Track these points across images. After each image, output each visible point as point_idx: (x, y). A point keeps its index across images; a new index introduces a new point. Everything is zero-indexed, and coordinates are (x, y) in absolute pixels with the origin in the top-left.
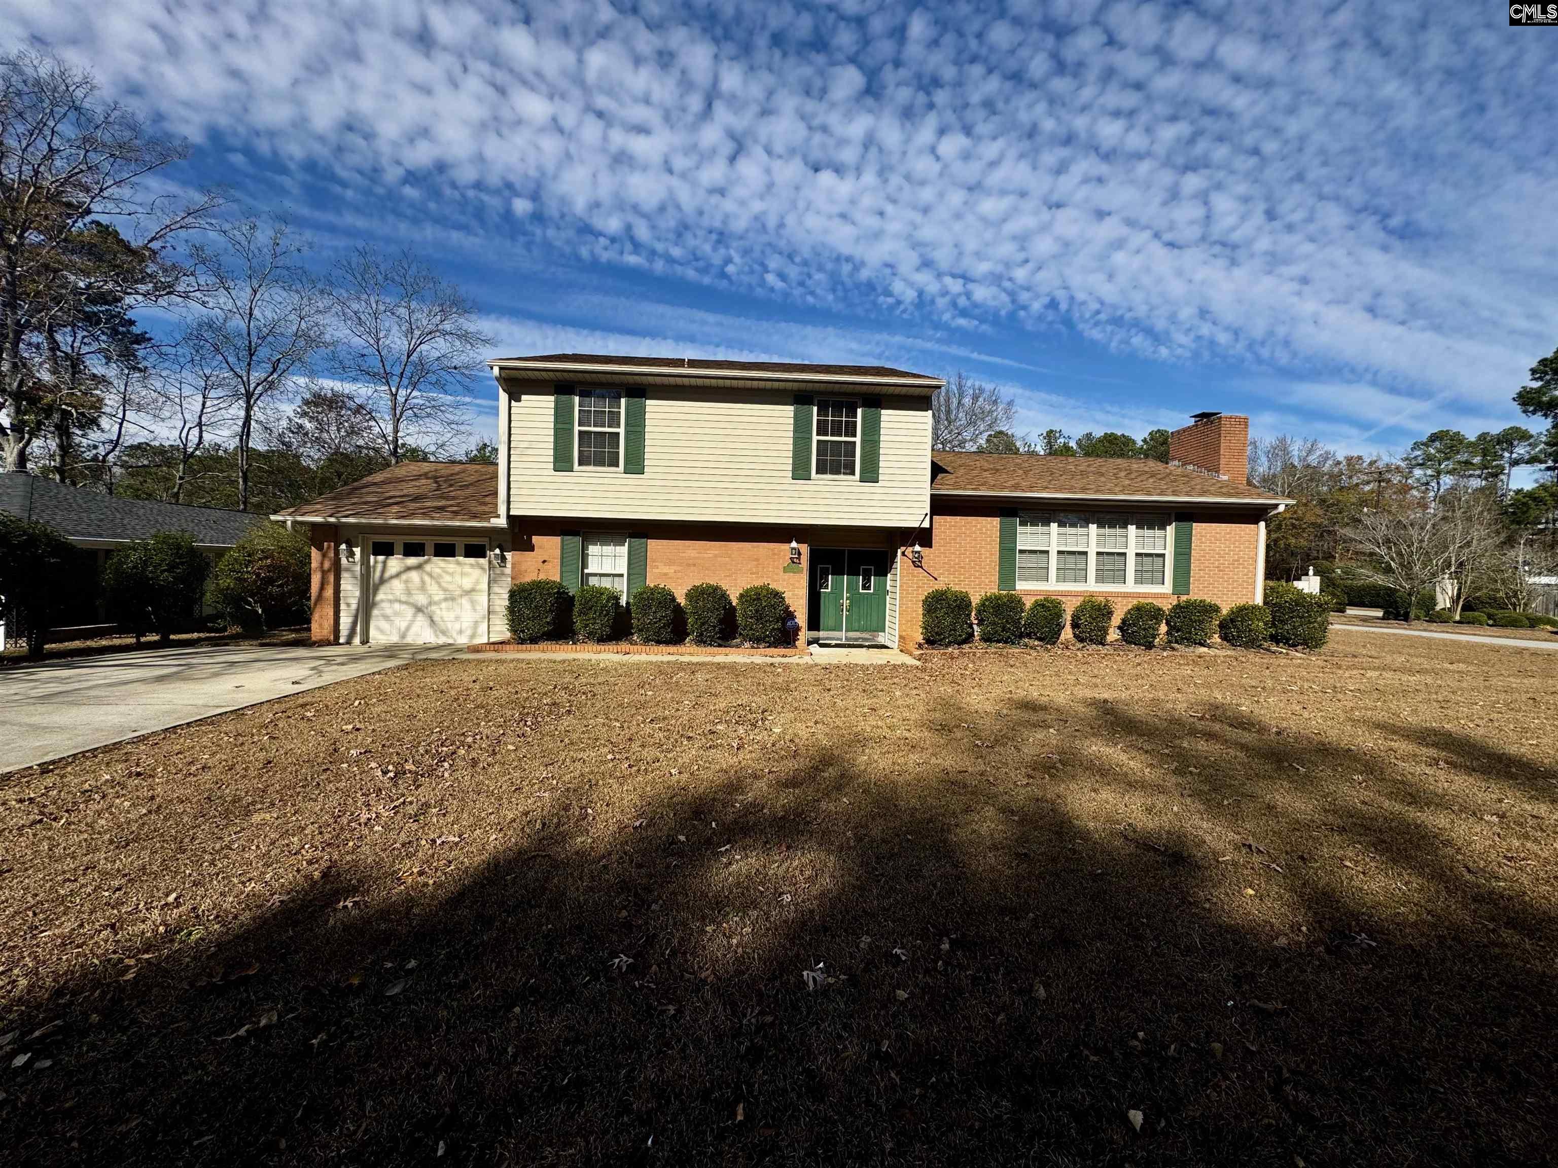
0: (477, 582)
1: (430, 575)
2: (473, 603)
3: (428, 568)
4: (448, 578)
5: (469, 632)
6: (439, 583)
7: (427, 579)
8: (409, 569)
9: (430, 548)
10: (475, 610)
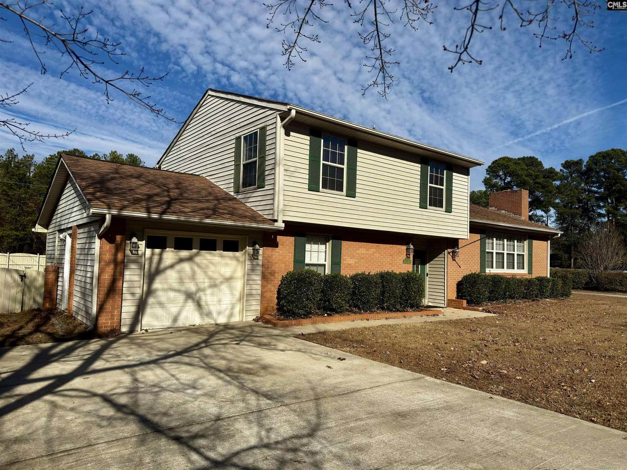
0: (234, 271)
1: (199, 266)
2: (231, 289)
3: (198, 259)
4: (212, 268)
5: (227, 313)
6: (205, 273)
7: (196, 268)
8: (181, 260)
9: (196, 242)
10: (232, 294)
